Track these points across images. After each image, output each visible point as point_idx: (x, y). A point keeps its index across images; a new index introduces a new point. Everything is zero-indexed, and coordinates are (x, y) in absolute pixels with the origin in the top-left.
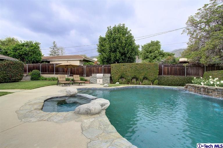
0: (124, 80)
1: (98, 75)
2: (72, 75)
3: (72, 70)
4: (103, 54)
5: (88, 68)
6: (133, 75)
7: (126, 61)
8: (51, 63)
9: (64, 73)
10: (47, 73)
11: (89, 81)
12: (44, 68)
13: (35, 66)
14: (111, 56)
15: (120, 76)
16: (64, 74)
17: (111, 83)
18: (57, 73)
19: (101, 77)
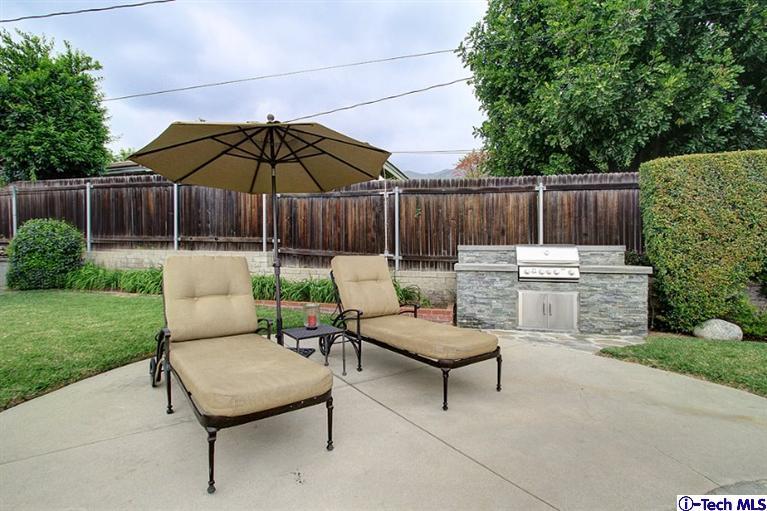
1: (531, 256)
2: (292, 250)
5: (412, 199)
9: (235, 239)
10: (128, 237)
12: (112, 205)
13: (57, 194)
16: (238, 246)
17: (656, 326)
18: (194, 238)
19: (564, 273)
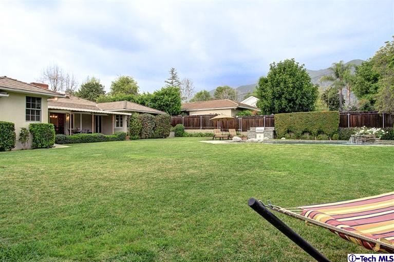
0: (292, 134)
1: (258, 128)
3: (223, 123)
4: (265, 101)
5: (244, 119)
6: (303, 128)
7: (296, 109)
8: (191, 114)
9: (213, 127)
10: (191, 127)
11: (247, 136)
12: (188, 121)
13: (176, 119)
14: (274, 104)
15: (287, 130)
17: (275, 138)
18: (205, 127)
19: (262, 131)
